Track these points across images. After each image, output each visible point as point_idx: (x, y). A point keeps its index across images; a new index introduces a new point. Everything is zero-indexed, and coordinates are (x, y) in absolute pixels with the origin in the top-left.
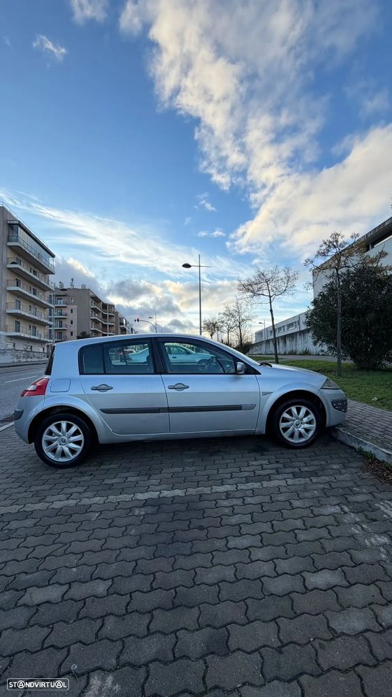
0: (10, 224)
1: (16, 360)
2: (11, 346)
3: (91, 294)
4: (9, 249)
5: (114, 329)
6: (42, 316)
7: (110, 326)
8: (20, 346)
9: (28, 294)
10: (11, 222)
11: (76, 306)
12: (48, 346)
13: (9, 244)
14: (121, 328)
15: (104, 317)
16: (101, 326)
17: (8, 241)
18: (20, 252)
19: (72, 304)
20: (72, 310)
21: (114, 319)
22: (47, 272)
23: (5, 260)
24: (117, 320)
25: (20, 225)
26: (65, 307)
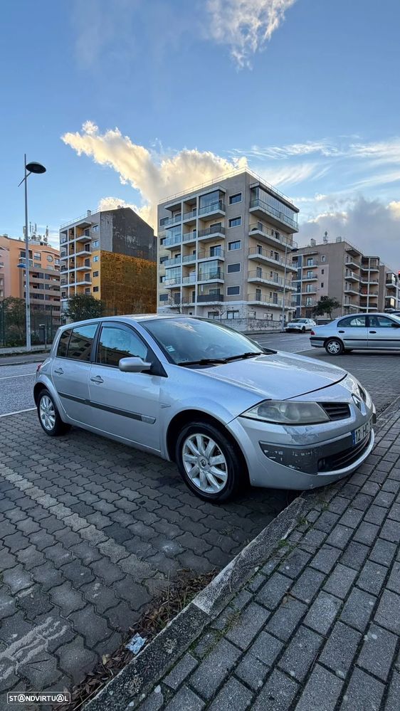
0: (251, 189)
1: (249, 329)
2: (252, 315)
3: (347, 248)
4: (250, 215)
5: (377, 289)
6: (284, 281)
7: (371, 285)
8: (262, 315)
9: (268, 259)
10: (253, 186)
11: (328, 265)
12: (290, 313)
13: (252, 209)
14: (387, 287)
15: (364, 274)
16: (358, 287)
17: (250, 207)
18: (260, 216)
19: (323, 263)
20: (323, 270)
21: (378, 277)
22: (289, 231)
23: (247, 228)
24: (381, 278)
25: (261, 187)
26: (316, 268)
